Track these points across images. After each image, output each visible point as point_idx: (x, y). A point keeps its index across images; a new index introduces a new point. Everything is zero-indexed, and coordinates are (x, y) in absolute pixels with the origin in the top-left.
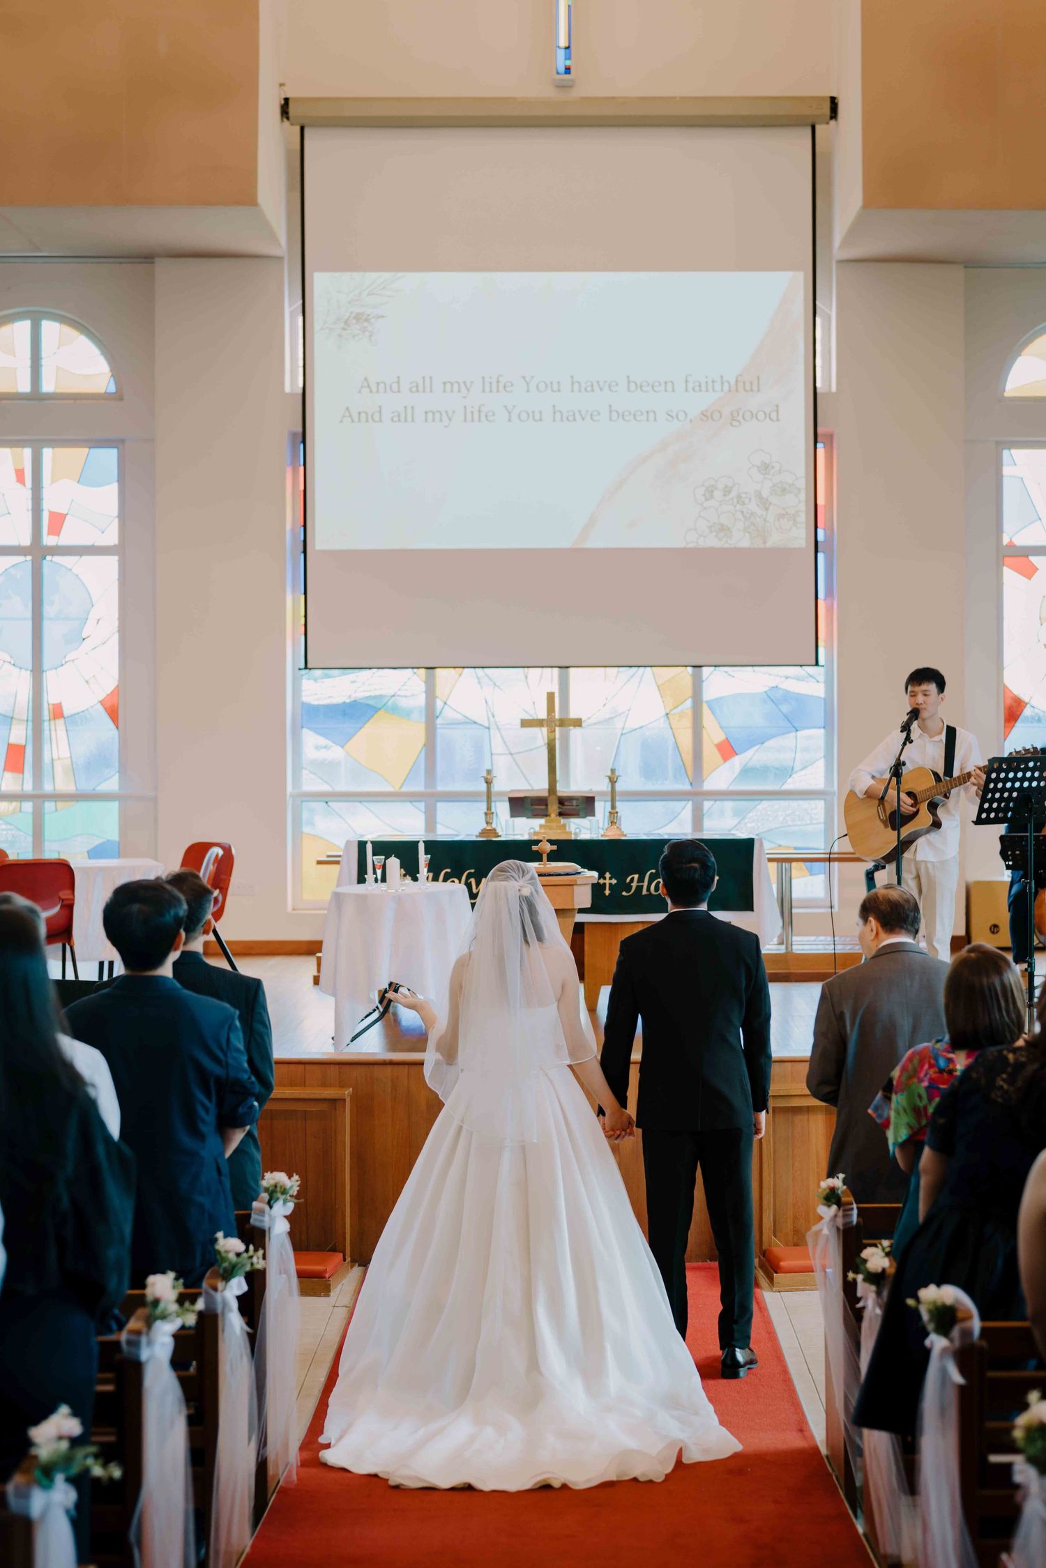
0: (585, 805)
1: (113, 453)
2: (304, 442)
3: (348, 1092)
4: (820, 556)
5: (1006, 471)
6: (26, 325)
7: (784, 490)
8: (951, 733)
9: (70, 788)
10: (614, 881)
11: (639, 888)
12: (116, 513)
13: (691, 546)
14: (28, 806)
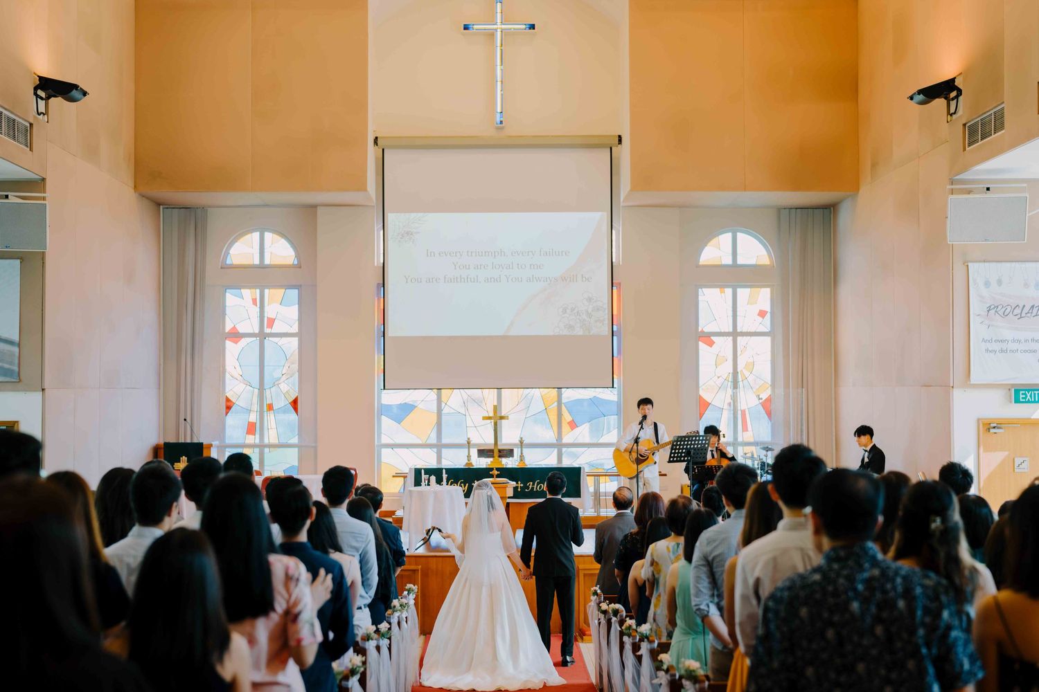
0: (510, 453)
1: (297, 291)
2: (383, 287)
3: (420, 567)
4: (615, 338)
5: (700, 298)
6: (258, 234)
7: (598, 309)
8: (656, 425)
9: (276, 442)
10: (522, 485)
11: (533, 488)
12: (297, 318)
13: (556, 334)
14: (257, 450)
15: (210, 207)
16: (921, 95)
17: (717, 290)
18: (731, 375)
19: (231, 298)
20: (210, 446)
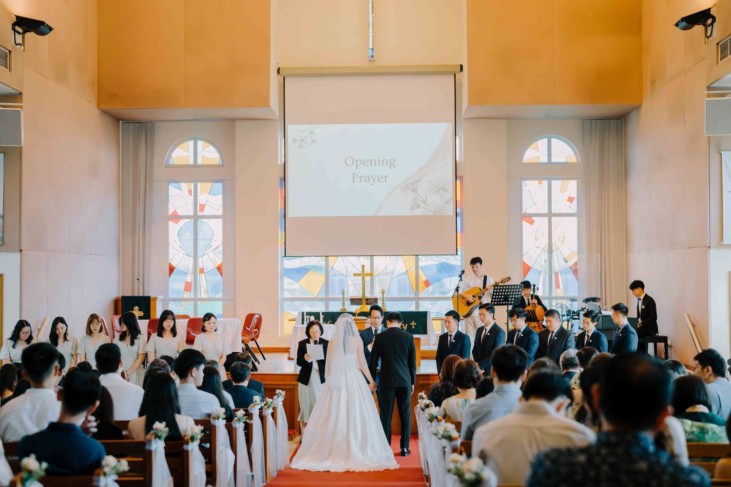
1: (221, 184)
2: (285, 180)
4: (458, 218)
5: (524, 188)
6: (192, 142)
8: (485, 277)
9: (206, 296)
12: (222, 204)
14: (192, 303)
15: (157, 121)
16: (684, 22)
17: (537, 182)
18: (547, 245)
19: (172, 190)
20: (156, 299)
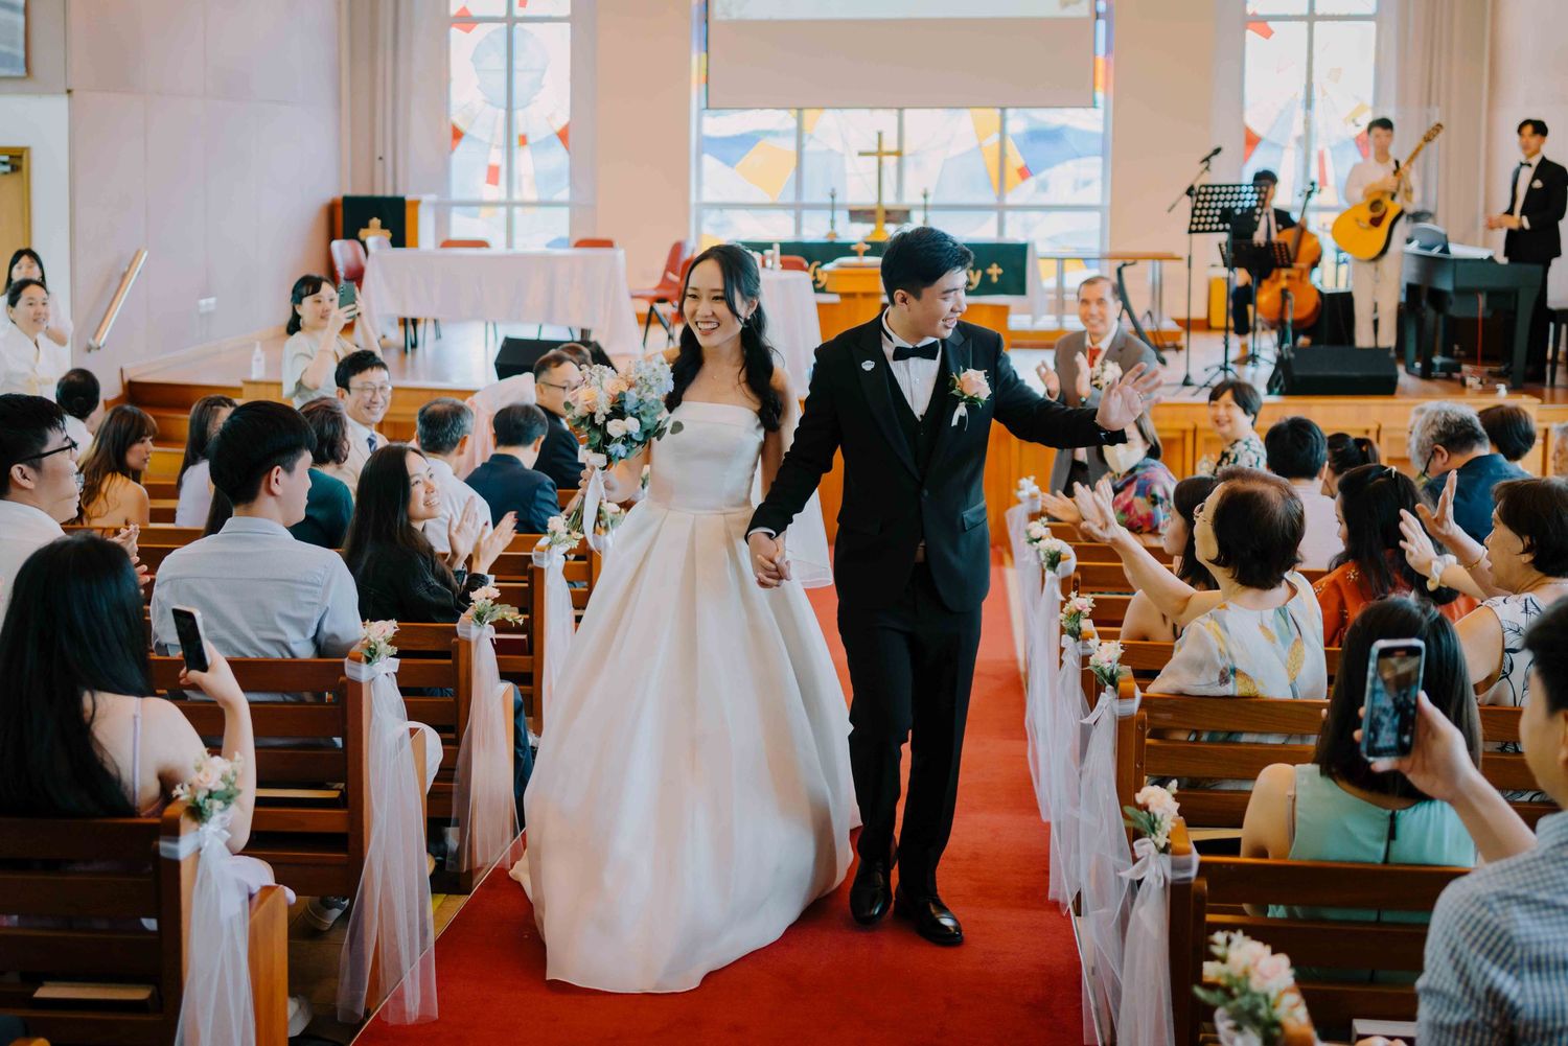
0: (903, 214)
4: (1101, 22)
9: (534, 197)
14: (503, 211)
20: (416, 203)
